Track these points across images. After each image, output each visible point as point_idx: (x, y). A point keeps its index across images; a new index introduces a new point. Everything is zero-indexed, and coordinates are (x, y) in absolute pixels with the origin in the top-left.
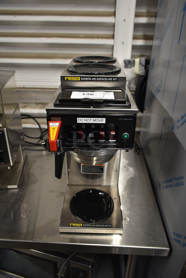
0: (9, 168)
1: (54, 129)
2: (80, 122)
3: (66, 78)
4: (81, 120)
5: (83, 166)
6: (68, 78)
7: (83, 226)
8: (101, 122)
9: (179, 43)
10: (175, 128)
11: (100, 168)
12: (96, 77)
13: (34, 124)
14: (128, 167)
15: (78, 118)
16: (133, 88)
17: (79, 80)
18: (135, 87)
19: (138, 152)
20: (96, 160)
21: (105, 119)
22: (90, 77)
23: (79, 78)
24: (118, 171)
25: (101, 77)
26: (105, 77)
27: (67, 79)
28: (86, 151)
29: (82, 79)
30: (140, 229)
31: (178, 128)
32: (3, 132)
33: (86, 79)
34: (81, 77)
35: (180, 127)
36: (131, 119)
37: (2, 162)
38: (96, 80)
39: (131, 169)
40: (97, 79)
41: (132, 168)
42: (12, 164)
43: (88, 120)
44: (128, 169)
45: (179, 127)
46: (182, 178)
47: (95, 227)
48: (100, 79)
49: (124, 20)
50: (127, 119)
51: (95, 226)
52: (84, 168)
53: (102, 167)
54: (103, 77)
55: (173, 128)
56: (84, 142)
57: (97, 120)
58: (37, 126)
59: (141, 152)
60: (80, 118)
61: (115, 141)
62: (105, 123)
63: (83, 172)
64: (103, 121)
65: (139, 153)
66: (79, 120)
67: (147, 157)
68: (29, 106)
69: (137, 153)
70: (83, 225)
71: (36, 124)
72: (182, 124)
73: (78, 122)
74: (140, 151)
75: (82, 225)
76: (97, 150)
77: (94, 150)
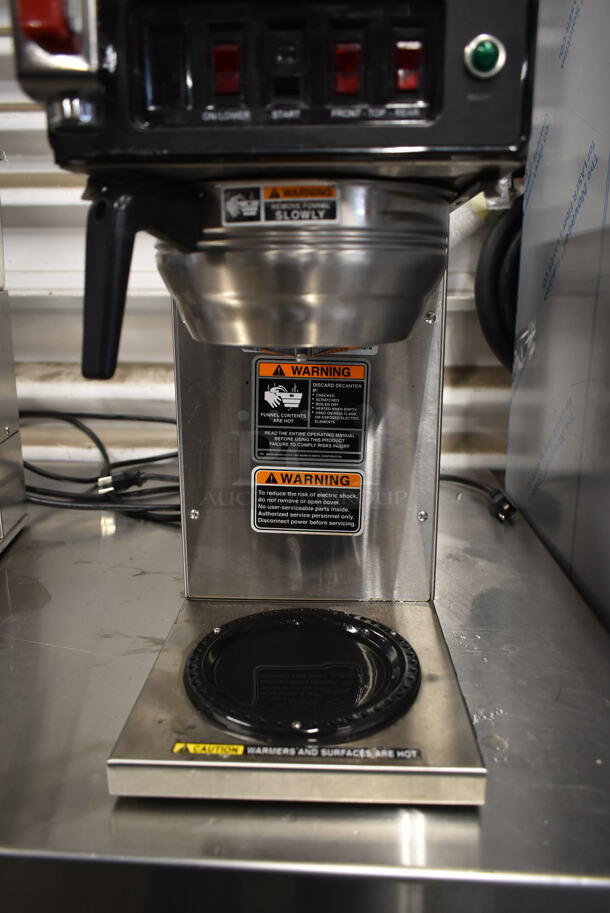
7: (245, 757)
11: (343, 503)
13: (83, 447)
14: (472, 558)
16: (464, 291)
18: (471, 286)
19: (507, 513)
24: (430, 516)
30: (581, 787)
39: (482, 564)
41: (491, 560)
44: (470, 566)
47: (320, 759)
51: (319, 755)
52: (267, 504)
58: (93, 455)
59: (517, 516)
63: (260, 525)
68: (69, 374)
69: (503, 517)
70: (251, 750)
71: (89, 447)
74: (512, 511)
75: (245, 751)
76: (321, 214)
77: (305, 214)
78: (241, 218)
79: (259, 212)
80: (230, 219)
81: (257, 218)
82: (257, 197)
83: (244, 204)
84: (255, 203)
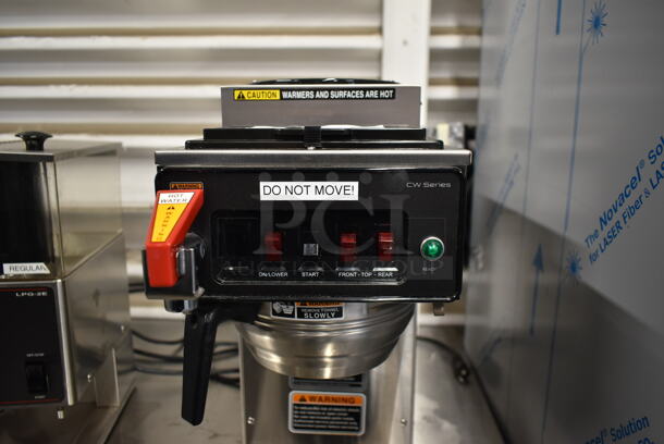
0: (60, 415)
1: (171, 211)
2: (272, 198)
3: (237, 93)
4: (272, 190)
5: (295, 405)
6: (245, 93)
8: (342, 197)
9: (558, 31)
10: (584, 263)
11: (351, 414)
12: (329, 90)
14: (440, 420)
15: (262, 184)
17: (278, 97)
19: (464, 377)
20: (332, 357)
21: (356, 184)
22: (310, 90)
23: (278, 92)
24: (408, 424)
25: (343, 89)
26: (356, 89)
27: (241, 97)
28: (296, 319)
29: (285, 95)
31: (593, 258)
32: (51, 291)
33: (299, 95)
34: (282, 90)
35: (602, 251)
36: (449, 185)
37: (40, 393)
38: (329, 98)
39: (446, 425)
40: (333, 94)
41: (452, 422)
42: (70, 402)
43: (298, 190)
44: (437, 428)
45: (596, 255)
46: (644, 422)
48: (341, 94)
49: (405, 43)
50: (432, 185)
52: (299, 415)
53: (357, 410)
54: (350, 89)
55: (574, 267)
56: (286, 274)
57: (330, 190)
59: (472, 378)
60: (272, 184)
61: (395, 269)
62: (356, 198)
63: (296, 428)
64: (349, 191)
65: (466, 382)
66: (267, 190)
67: (491, 391)
69: (462, 380)
72: (608, 240)
73: (263, 198)
74: (468, 374)
76: (333, 315)
77: (323, 315)
78: (282, 314)
79: (294, 312)
80: (275, 313)
81: (292, 316)
82: (293, 305)
83: (284, 307)
84: (292, 307)
